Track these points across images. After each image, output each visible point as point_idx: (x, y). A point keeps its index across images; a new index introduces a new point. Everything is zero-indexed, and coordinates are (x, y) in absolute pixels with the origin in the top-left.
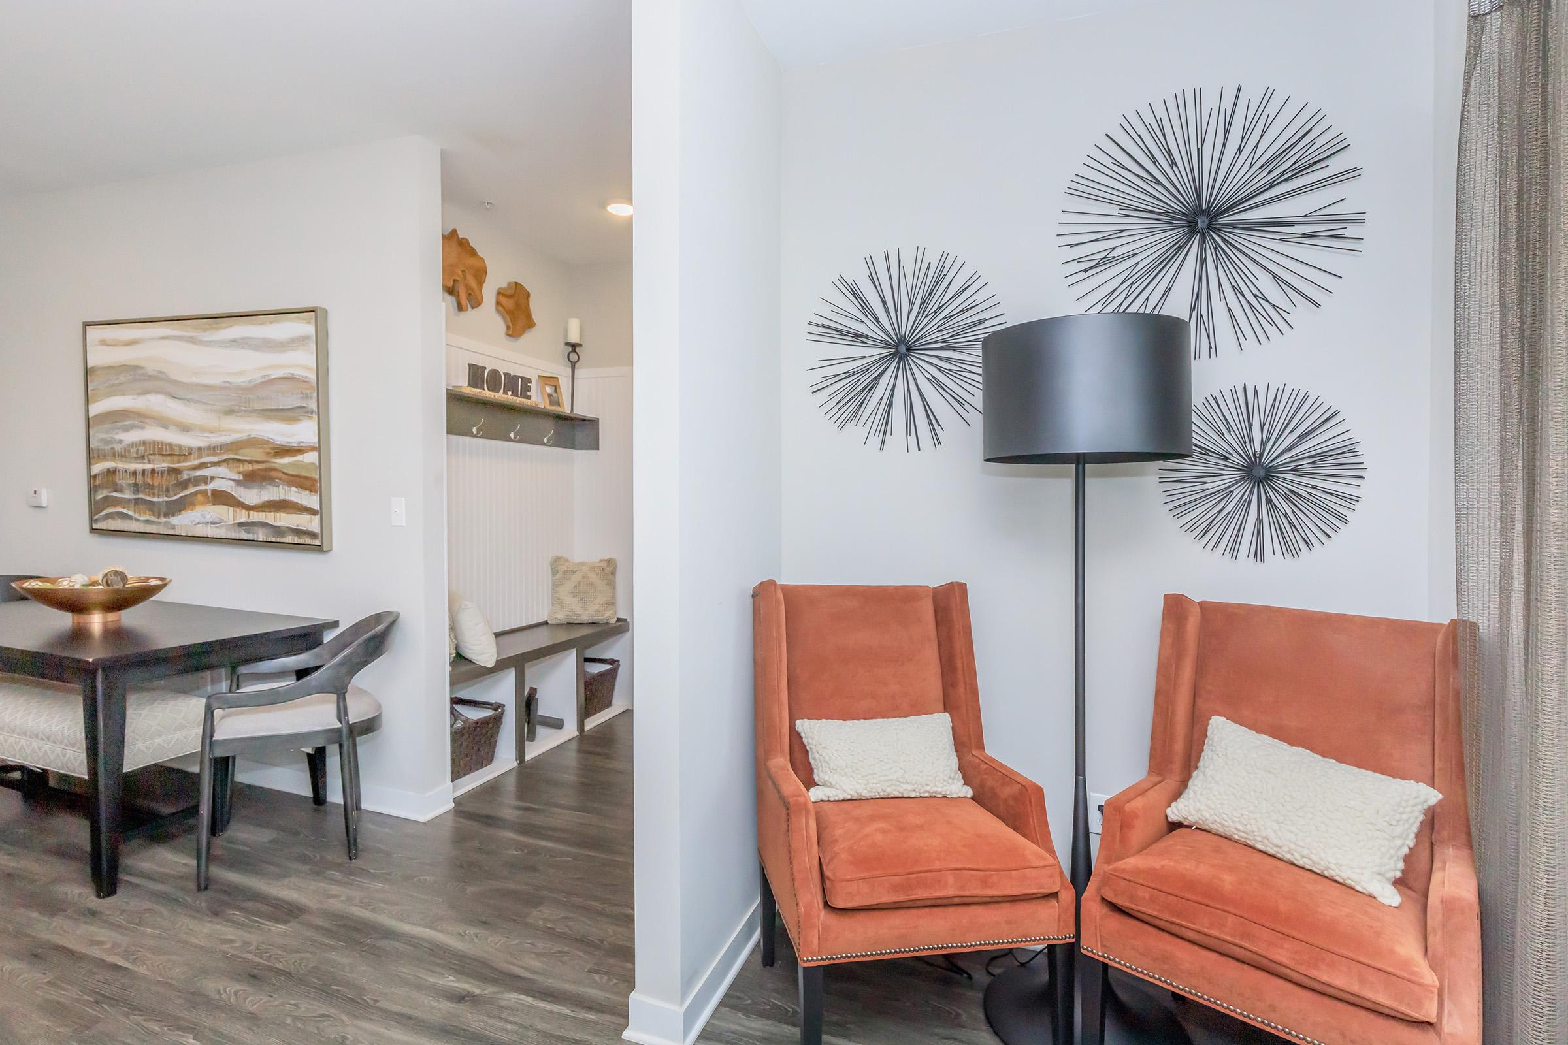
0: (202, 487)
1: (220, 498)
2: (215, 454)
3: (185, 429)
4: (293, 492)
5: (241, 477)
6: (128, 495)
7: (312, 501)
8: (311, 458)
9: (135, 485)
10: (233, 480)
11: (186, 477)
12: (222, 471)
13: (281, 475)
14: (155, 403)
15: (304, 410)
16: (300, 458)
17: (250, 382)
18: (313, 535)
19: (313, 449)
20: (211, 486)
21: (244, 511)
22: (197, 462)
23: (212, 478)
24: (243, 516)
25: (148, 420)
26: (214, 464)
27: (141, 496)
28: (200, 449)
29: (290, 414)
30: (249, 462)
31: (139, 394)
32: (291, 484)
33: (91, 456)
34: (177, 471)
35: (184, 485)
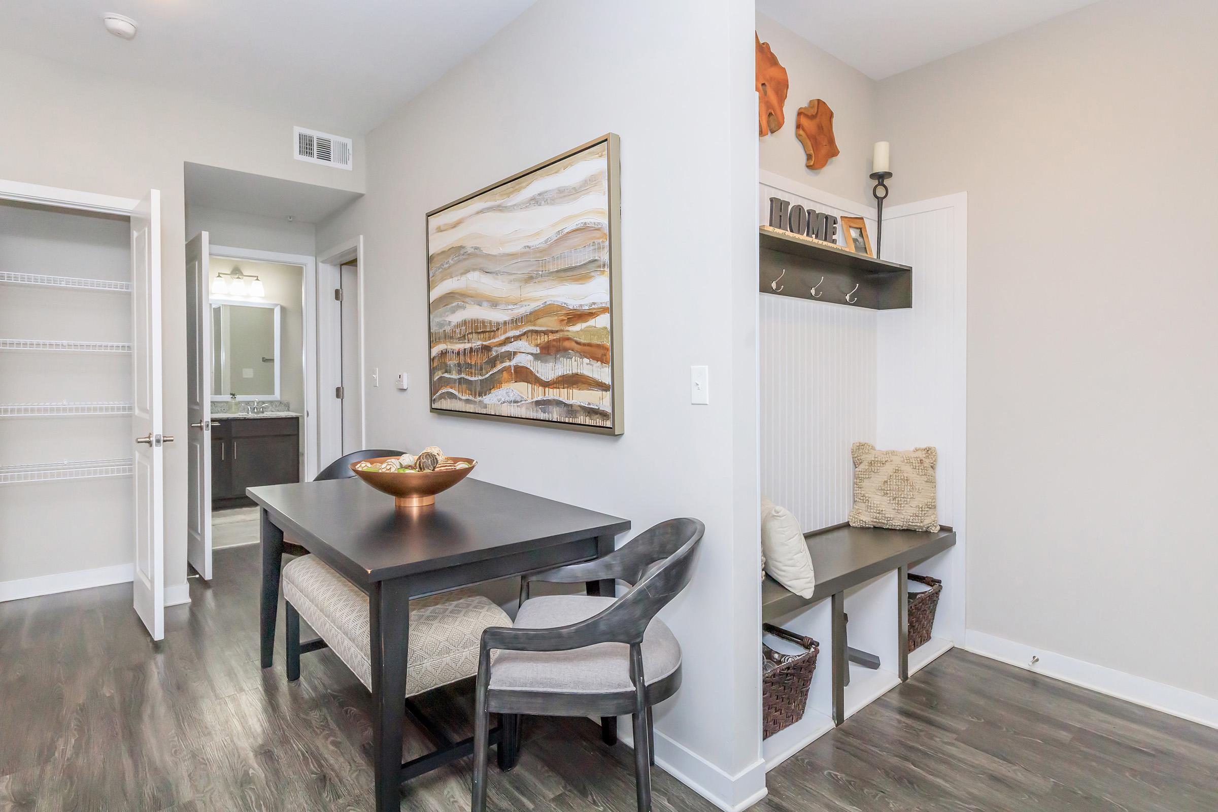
0: (507, 364)
1: (522, 374)
2: (517, 328)
3: (494, 303)
4: (585, 364)
5: (537, 350)
6: (454, 376)
7: (602, 373)
8: (602, 321)
9: (459, 365)
10: (532, 354)
11: (494, 354)
12: (522, 345)
13: (573, 345)
14: (475, 281)
15: (597, 264)
16: (591, 322)
17: (546, 242)
18: (604, 415)
19: (604, 310)
20: (513, 363)
21: (541, 388)
22: (503, 337)
23: (515, 353)
24: (540, 394)
25: (467, 300)
26: (517, 338)
27: (463, 375)
28: (505, 323)
29: (583, 271)
30: (545, 333)
31: (462, 274)
32: (583, 355)
33: (432, 340)
34: (487, 349)
35: (493, 362)
